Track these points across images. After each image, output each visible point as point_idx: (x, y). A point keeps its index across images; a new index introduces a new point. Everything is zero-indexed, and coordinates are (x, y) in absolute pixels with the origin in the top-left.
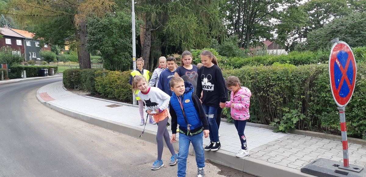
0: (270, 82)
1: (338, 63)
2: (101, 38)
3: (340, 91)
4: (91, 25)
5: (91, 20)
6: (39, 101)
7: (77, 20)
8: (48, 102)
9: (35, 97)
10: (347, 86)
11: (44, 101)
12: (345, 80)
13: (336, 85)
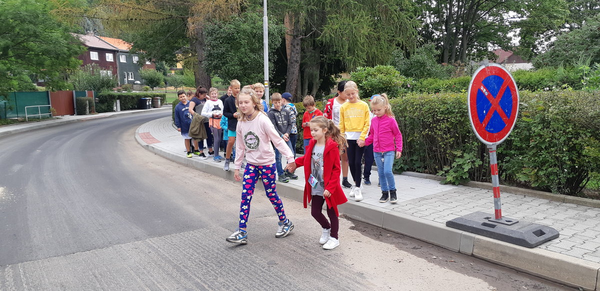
0: (437, 116)
1: (484, 90)
2: (224, 53)
3: (488, 124)
4: (211, 34)
5: (210, 26)
6: (139, 143)
7: (192, 26)
8: (152, 145)
9: (133, 138)
10: (501, 119)
11: (145, 144)
12: (495, 111)
13: (479, 117)
